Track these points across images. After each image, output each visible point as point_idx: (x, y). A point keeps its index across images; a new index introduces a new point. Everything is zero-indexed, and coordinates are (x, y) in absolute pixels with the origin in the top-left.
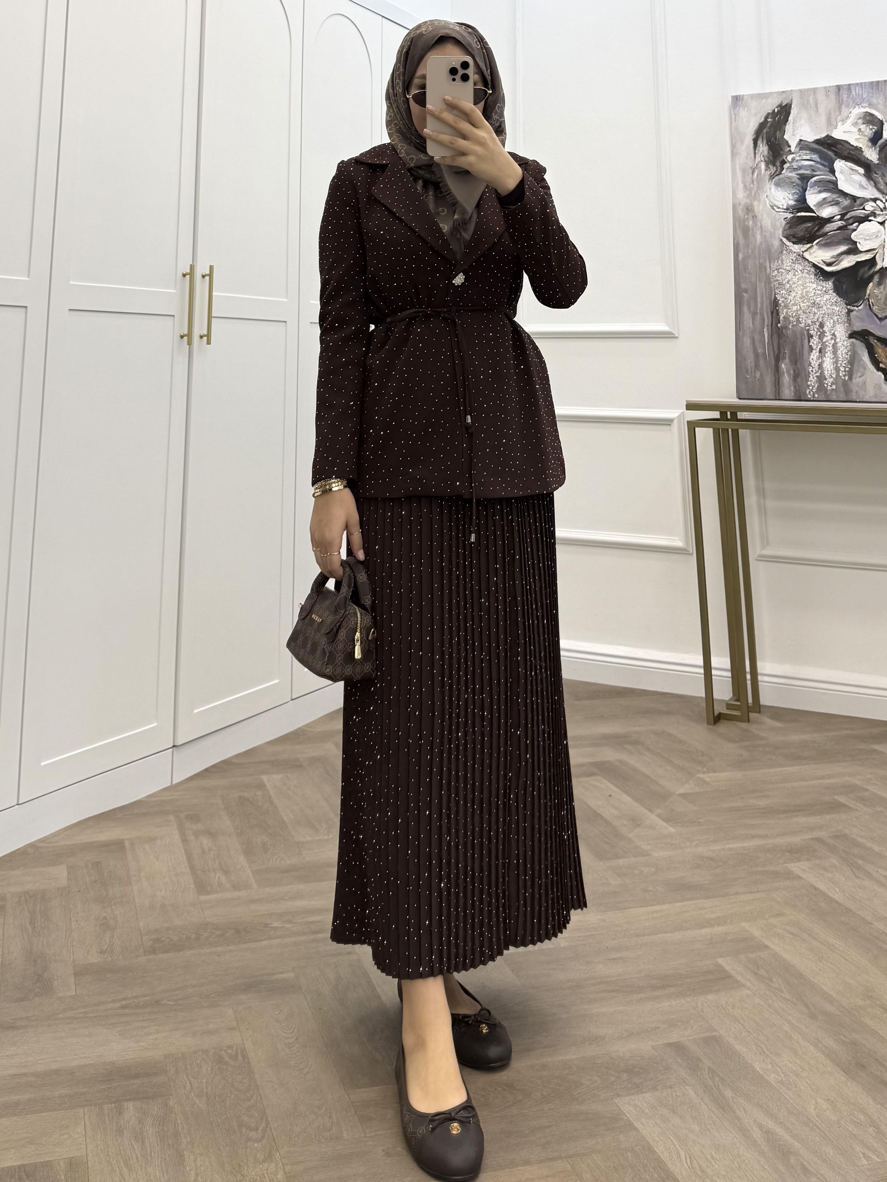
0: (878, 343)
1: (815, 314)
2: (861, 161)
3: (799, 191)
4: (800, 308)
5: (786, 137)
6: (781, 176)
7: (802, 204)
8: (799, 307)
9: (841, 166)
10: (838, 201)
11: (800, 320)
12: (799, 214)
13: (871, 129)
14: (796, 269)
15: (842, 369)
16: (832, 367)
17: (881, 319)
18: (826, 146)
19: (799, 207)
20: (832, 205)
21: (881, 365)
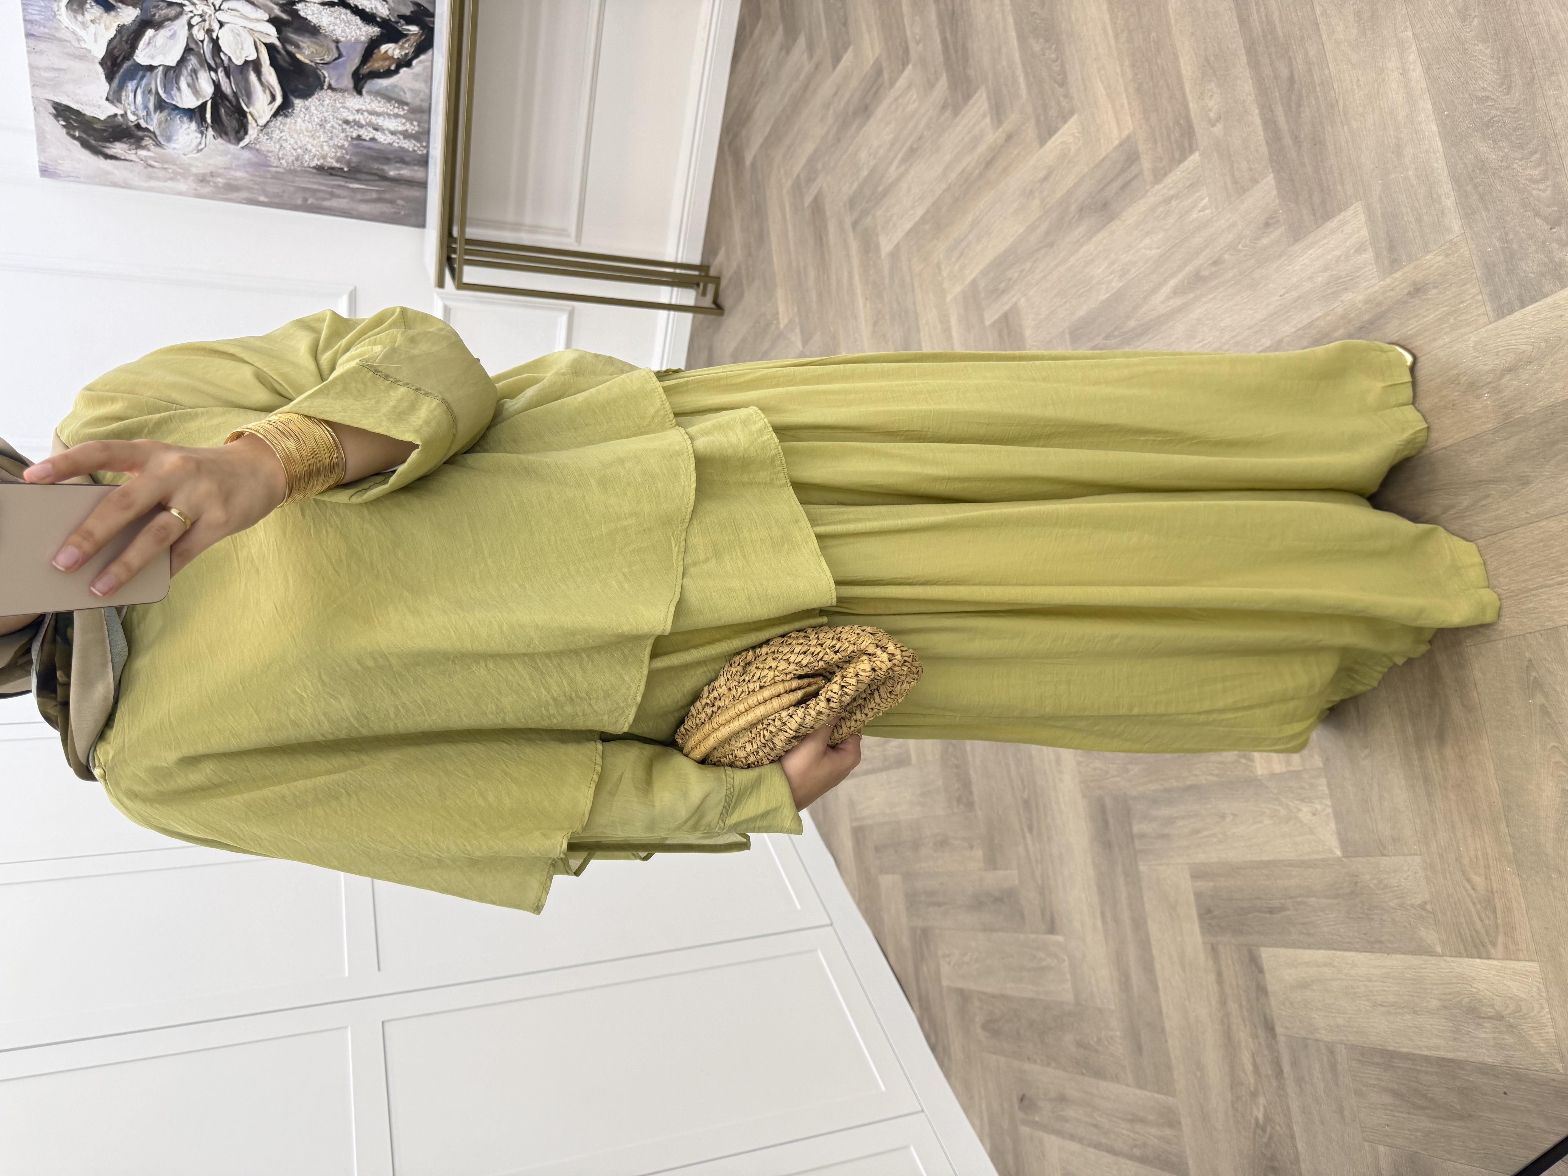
0: (369, 64)
1: (333, 127)
2: (137, 29)
3: (177, 114)
4: (326, 142)
5: (102, 117)
6: (157, 133)
7: (196, 114)
8: (325, 144)
9: (144, 56)
10: (191, 70)
11: (340, 145)
12: (209, 120)
13: (92, 6)
14: (278, 137)
15: (396, 110)
16: (393, 120)
17: (340, 56)
18: (115, 69)
19: (199, 119)
20: (197, 78)
21: (393, 67)
